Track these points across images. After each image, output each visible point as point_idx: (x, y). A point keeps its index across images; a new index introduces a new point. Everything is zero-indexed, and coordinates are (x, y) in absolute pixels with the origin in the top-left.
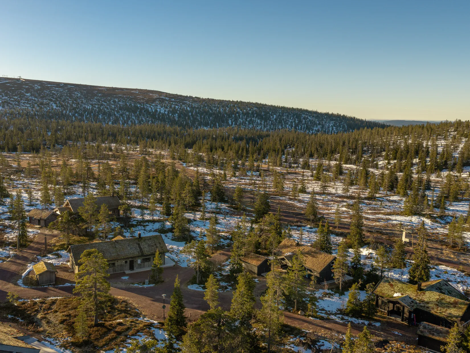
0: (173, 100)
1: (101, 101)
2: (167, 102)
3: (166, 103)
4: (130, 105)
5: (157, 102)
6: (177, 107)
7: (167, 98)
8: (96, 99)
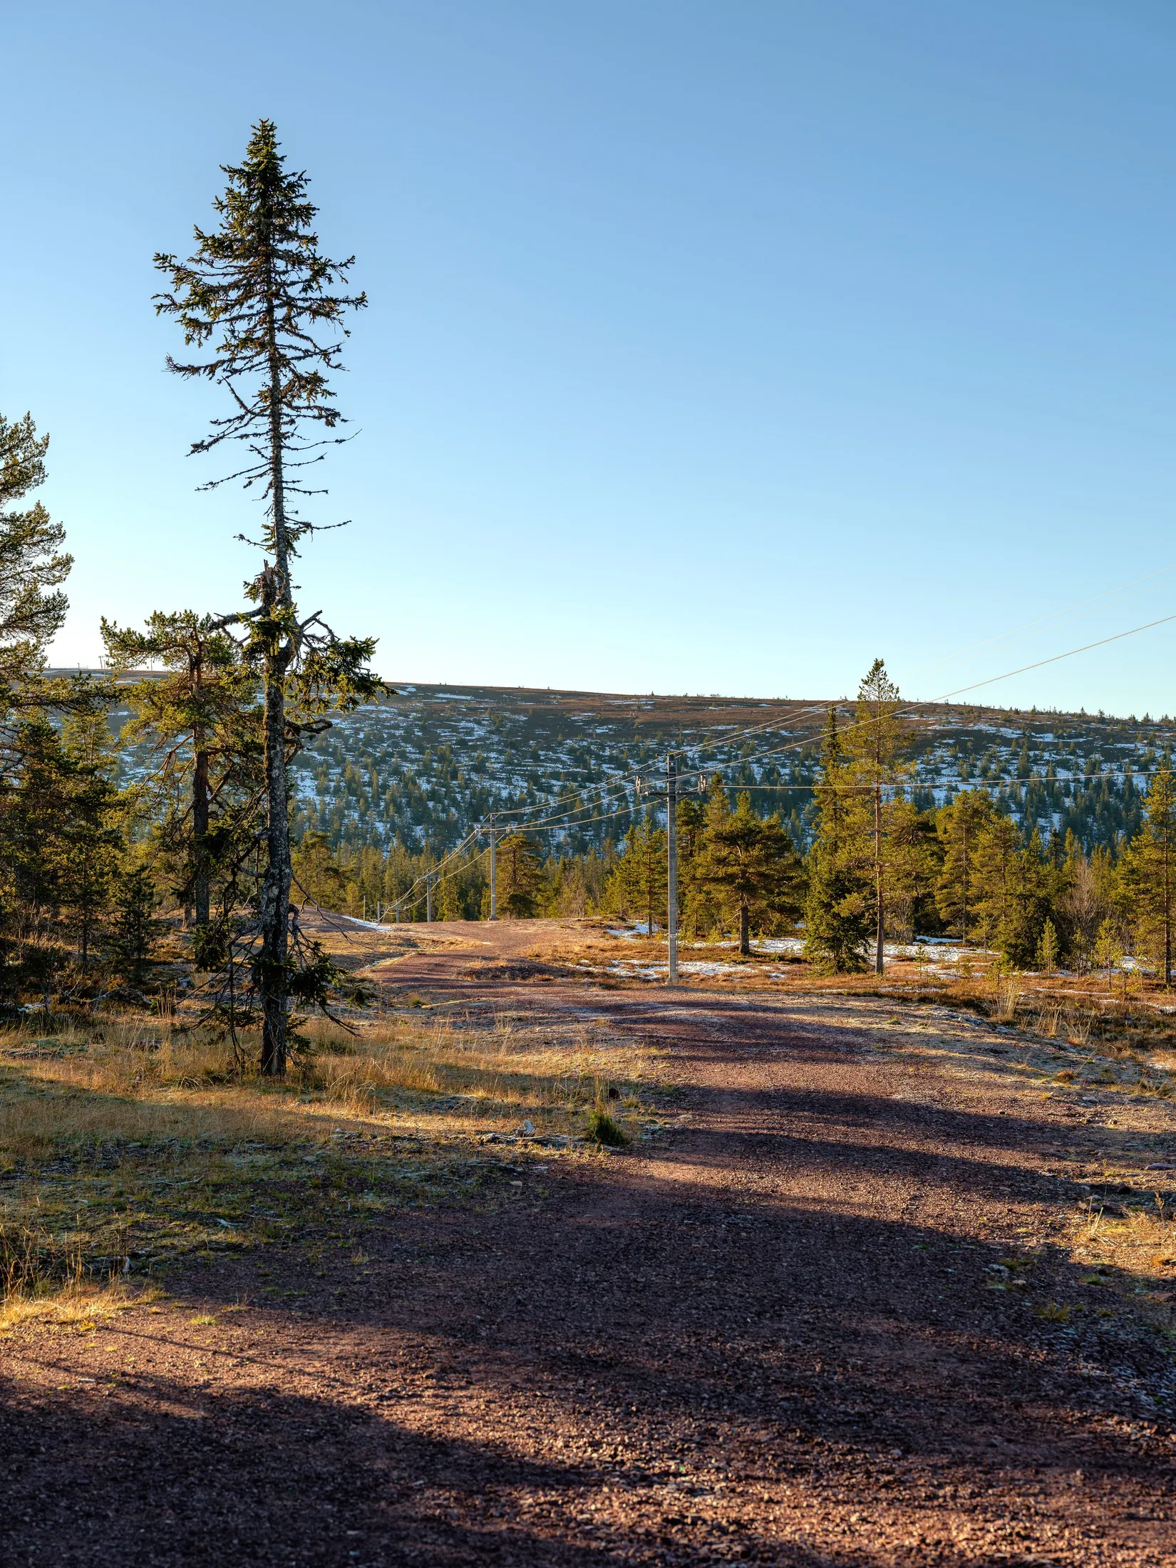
0: (1049, 738)
1: (598, 757)
2: (1004, 752)
3: (992, 757)
4: (770, 774)
5: (939, 753)
6: (1063, 774)
7: (1008, 732)
8: (571, 751)
